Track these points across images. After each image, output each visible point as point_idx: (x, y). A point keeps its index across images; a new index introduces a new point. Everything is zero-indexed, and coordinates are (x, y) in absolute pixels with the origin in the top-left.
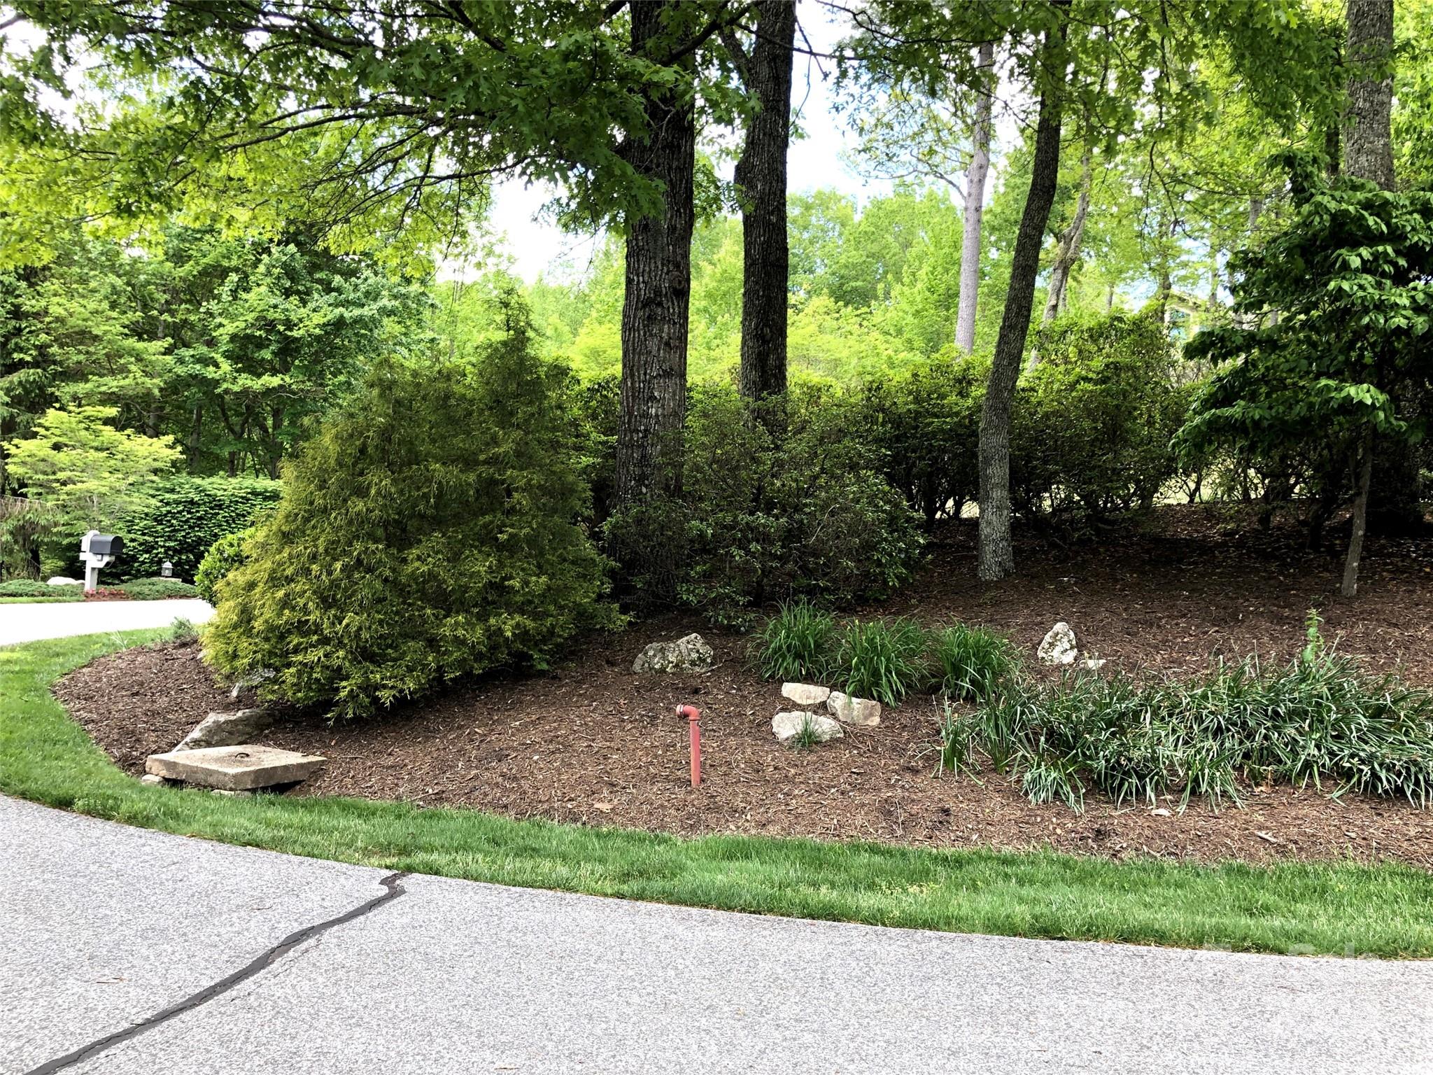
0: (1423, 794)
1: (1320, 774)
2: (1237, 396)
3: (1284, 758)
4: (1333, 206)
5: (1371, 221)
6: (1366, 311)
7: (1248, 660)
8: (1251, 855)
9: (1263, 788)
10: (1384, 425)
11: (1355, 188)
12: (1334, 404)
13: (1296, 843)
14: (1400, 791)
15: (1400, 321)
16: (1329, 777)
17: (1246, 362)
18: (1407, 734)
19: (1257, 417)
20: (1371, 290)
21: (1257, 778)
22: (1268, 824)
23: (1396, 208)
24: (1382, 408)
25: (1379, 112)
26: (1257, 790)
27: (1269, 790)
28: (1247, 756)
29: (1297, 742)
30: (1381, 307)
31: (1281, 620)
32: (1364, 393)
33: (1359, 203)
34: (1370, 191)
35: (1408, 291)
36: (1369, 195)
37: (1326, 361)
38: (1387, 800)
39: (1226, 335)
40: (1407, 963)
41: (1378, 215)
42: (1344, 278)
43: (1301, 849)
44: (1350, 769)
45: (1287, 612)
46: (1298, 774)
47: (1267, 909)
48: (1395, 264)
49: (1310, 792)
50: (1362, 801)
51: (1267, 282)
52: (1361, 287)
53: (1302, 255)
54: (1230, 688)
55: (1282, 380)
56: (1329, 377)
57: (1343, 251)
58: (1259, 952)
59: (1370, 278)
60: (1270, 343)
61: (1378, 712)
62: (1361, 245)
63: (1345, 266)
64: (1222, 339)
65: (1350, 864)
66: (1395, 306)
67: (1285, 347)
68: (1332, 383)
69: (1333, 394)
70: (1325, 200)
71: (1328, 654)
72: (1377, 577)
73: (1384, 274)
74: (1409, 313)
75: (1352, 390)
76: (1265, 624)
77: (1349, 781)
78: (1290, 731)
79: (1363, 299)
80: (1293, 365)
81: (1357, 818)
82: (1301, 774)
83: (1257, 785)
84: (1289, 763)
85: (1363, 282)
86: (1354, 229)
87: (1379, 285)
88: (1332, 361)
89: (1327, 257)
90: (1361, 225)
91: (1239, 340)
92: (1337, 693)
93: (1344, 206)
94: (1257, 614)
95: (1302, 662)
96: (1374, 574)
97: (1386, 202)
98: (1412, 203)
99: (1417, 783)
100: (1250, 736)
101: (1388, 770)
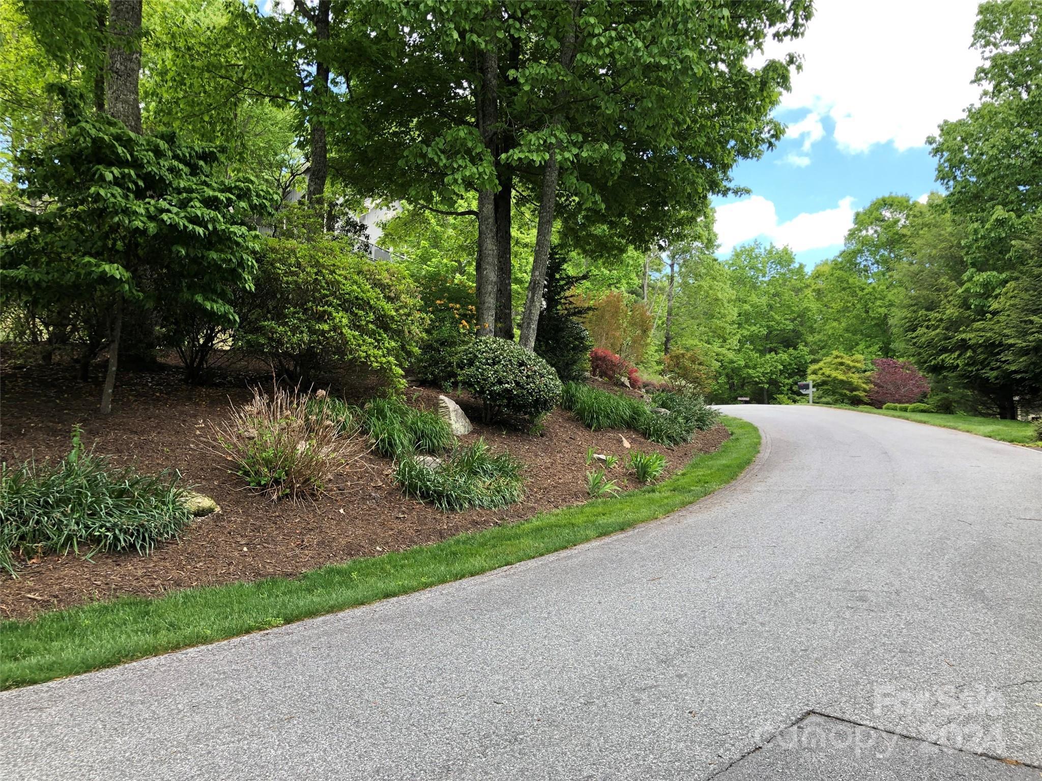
0: (147, 546)
1: (78, 543)
2: (23, 261)
3: (51, 536)
4: (93, 132)
5: (120, 150)
6: (116, 213)
7: (26, 464)
8: (21, 613)
9: (34, 561)
10: (128, 294)
11: (110, 124)
12: (95, 276)
13: (56, 597)
14: (132, 546)
15: (138, 224)
16: (85, 544)
17: (29, 236)
18: (138, 507)
19: (37, 279)
20: (120, 199)
21: (30, 554)
22: (37, 587)
23: (137, 144)
24: (127, 282)
25: (130, 76)
26: (29, 563)
27: (39, 561)
28: (22, 538)
29: (62, 522)
30: (126, 211)
31: (55, 433)
32: (115, 270)
33: (112, 135)
34: (120, 129)
35: (146, 203)
36: (119, 131)
37: (89, 244)
38: (124, 554)
39: (12, 213)
40: (127, 665)
41: (125, 147)
42: (101, 186)
43: (60, 601)
44: (100, 536)
45: (60, 426)
46: (62, 546)
47: (29, 652)
48: (136, 184)
49: (70, 557)
50: (107, 558)
51: (45, 178)
52: (113, 195)
53: (72, 164)
54: (11, 487)
55: (59, 254)
56: (91, 255)
57: (100, 167)
58: (18, 687)
59: (119, 190)
60: (47, 225)
61: (121, 493)
62: (113, 165)
63: (102, 178)
64: (8, 216)
65: (96, 603)
66: (135, 213)
67: (59, 229)
68: (93, 260)
69: (94, 269)
70: (88, 127)
71: (87, 456)
72: (125, 400)
73: (128, 189)
74: (144, 219)
75: (107, 267)
76: (41, 436)
77: (98, 545)
78: (57, 514)
79: (114, 204)
80: (65, 244)
81: (102, 570)
82: (64, 546)
83: (30, 559)
84: (55, 538)
85: (114, 192)
86: (108, 153)
87: (126, 197)
88: (94, 244)
89: (89, 169)
90: (113, 151)
91: (22, 219)
92: (93, 483)
93: (101, 135)
94: (37, 429)
95: (68, 463)
96: (124, 397)
97: (130, 139)
98: (148, 144)
99: (144, 540)
100: (25, 523)
101: (125, 533)
